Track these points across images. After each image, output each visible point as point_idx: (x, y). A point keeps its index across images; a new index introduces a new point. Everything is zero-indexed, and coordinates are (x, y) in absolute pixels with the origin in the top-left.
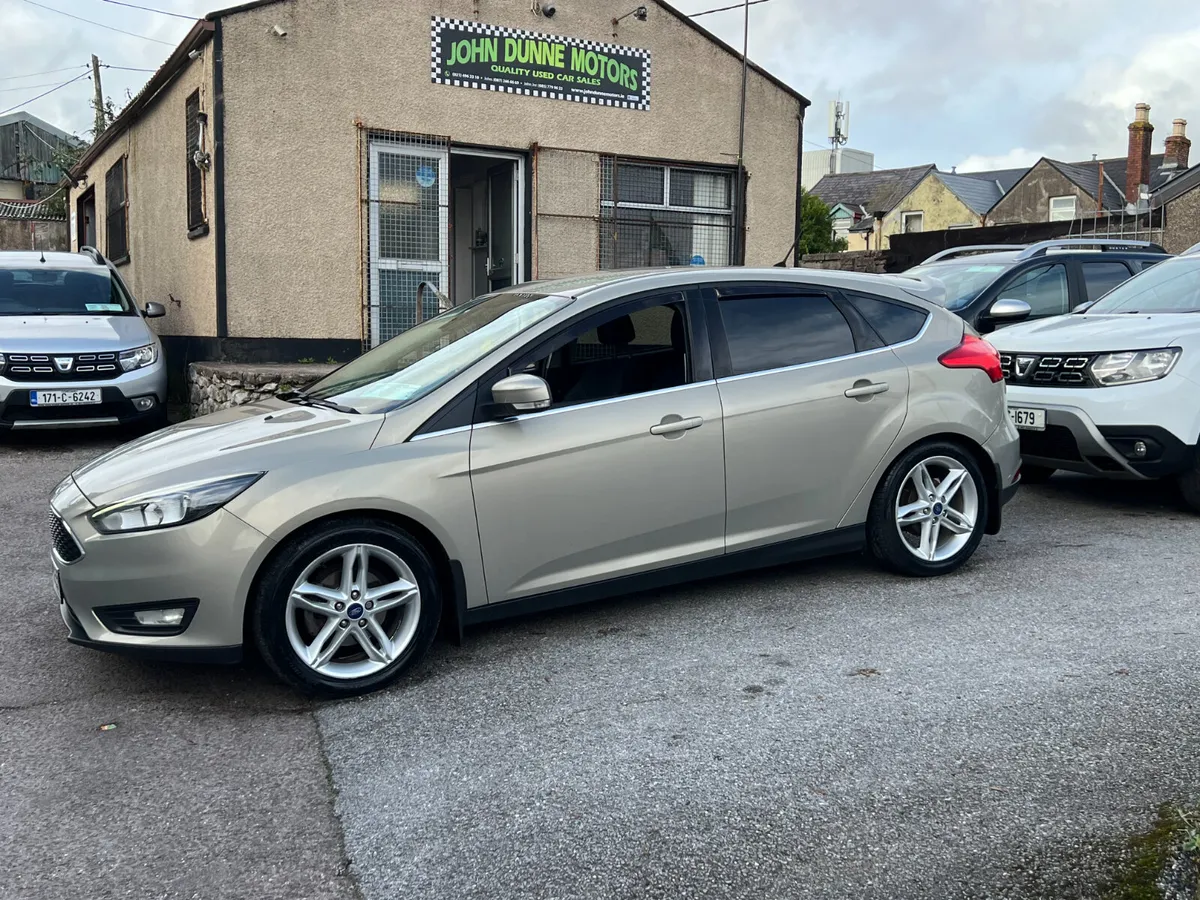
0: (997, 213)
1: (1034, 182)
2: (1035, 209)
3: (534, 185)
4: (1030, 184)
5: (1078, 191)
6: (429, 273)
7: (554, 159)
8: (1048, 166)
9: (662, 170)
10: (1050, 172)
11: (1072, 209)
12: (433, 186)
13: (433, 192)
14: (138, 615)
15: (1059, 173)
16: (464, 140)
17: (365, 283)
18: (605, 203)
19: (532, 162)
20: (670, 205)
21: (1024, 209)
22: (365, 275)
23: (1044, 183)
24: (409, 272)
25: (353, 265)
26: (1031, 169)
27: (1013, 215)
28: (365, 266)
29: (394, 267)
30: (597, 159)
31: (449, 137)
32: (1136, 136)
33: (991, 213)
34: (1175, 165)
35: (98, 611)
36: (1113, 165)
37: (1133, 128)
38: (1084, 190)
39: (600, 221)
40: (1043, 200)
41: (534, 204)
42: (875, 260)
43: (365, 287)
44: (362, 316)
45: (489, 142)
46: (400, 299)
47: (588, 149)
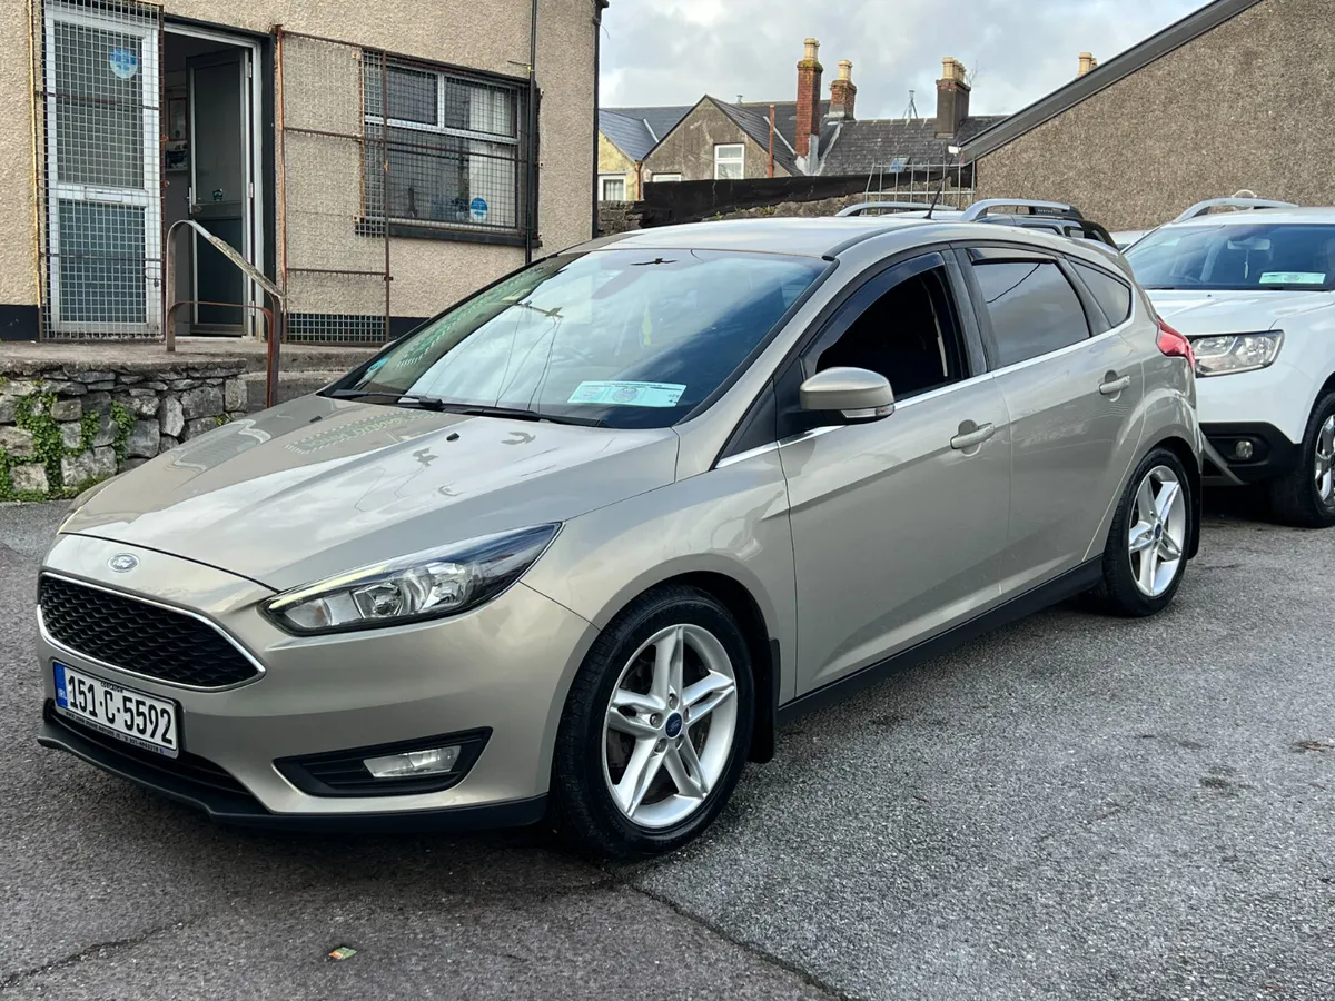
0: (654, 161)
1: (696, 124)
2: (698, 158)
3: (278, 86)
4: (692, 127)
5: (746, 138)
6: (129, 207)
7: (304, 50)
8: (712, 107)
9: (435, 77)
10: (715, 113)
11: (740, 160)
12: (134, 78)
13: (134, 86)
14: (369, 764)
15: (724, 116)
16: (182, 13)
17: (43, 219)
18: (369, 119)
19: (273, 53)
20: (447, 126)
21: (685, 157)
22: (42, 208)
23: (708, 126)
24: (107, 206)
25: (23, 192)
26: (694, 108)
27: (673, 163)
28: (42, 192)
29: (79, 196)
30: (359, 56)
31: (161, 7)
32: (805, 77)
33: (648, 160)
34: (842, 114)
35: (279, 763)
36: (783, 110)
37: (802, 67)
38: (753, 138)
39: (364, 143)
40: (707, 147)
41: (278, 113)
42: (627, 213)
43: (42, 225)
44: (39, 270)
45: (216, 19)
46: (94, 245)
47: (346, 41)
